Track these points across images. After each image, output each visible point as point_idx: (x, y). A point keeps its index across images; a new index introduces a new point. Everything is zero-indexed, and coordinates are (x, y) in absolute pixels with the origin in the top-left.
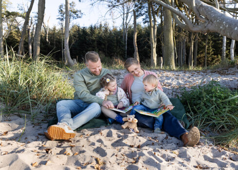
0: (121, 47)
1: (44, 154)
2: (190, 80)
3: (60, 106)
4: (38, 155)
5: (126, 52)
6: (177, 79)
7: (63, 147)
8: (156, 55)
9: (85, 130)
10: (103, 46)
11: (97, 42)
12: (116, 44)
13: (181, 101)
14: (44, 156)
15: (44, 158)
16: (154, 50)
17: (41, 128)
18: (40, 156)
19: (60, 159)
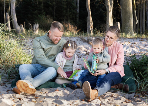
0: (72, 9)
1: (18, 101)
2: (146, 48)
3: (23, 68)
4: (13, 101)
5: (78, 16)
6: (132, 47)
7: (29, 99)
8: (112, 20)
9: (44, 89)
10: (51, 9)
11: (44, 3)
12: (65, 7)
13: (130, 67)
14: (18, 102)
15: (19, 103)
16: (111, 14)
17: (7, 87)
18: (16, 102)
19: (30, 104)
